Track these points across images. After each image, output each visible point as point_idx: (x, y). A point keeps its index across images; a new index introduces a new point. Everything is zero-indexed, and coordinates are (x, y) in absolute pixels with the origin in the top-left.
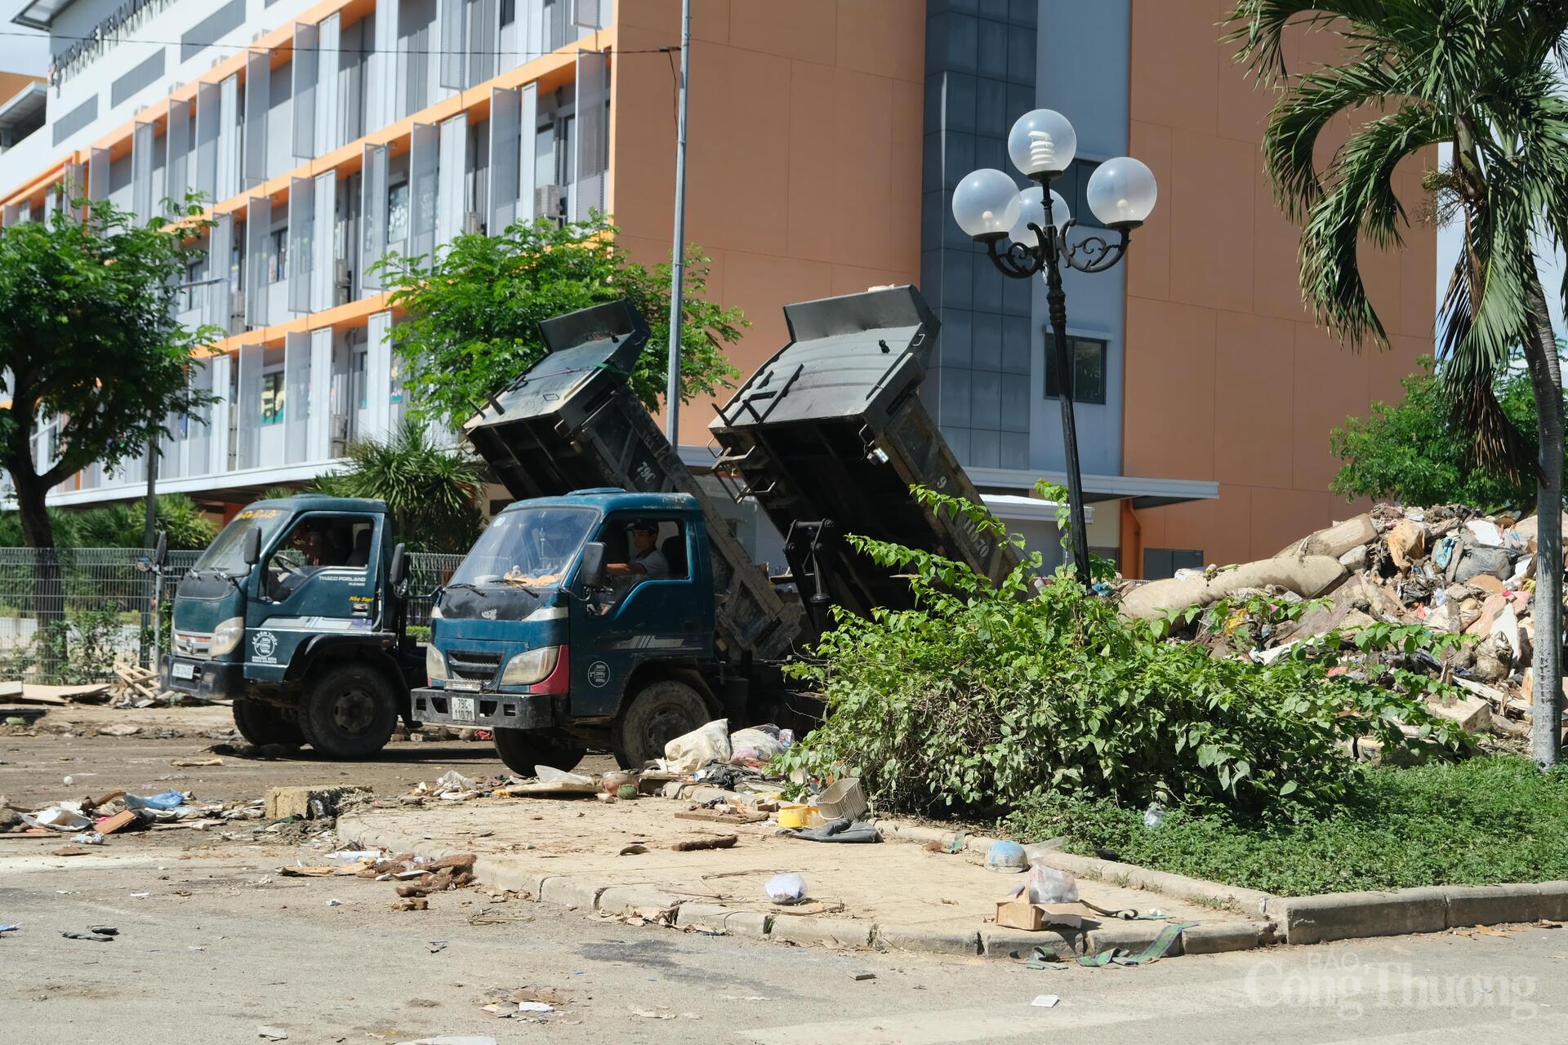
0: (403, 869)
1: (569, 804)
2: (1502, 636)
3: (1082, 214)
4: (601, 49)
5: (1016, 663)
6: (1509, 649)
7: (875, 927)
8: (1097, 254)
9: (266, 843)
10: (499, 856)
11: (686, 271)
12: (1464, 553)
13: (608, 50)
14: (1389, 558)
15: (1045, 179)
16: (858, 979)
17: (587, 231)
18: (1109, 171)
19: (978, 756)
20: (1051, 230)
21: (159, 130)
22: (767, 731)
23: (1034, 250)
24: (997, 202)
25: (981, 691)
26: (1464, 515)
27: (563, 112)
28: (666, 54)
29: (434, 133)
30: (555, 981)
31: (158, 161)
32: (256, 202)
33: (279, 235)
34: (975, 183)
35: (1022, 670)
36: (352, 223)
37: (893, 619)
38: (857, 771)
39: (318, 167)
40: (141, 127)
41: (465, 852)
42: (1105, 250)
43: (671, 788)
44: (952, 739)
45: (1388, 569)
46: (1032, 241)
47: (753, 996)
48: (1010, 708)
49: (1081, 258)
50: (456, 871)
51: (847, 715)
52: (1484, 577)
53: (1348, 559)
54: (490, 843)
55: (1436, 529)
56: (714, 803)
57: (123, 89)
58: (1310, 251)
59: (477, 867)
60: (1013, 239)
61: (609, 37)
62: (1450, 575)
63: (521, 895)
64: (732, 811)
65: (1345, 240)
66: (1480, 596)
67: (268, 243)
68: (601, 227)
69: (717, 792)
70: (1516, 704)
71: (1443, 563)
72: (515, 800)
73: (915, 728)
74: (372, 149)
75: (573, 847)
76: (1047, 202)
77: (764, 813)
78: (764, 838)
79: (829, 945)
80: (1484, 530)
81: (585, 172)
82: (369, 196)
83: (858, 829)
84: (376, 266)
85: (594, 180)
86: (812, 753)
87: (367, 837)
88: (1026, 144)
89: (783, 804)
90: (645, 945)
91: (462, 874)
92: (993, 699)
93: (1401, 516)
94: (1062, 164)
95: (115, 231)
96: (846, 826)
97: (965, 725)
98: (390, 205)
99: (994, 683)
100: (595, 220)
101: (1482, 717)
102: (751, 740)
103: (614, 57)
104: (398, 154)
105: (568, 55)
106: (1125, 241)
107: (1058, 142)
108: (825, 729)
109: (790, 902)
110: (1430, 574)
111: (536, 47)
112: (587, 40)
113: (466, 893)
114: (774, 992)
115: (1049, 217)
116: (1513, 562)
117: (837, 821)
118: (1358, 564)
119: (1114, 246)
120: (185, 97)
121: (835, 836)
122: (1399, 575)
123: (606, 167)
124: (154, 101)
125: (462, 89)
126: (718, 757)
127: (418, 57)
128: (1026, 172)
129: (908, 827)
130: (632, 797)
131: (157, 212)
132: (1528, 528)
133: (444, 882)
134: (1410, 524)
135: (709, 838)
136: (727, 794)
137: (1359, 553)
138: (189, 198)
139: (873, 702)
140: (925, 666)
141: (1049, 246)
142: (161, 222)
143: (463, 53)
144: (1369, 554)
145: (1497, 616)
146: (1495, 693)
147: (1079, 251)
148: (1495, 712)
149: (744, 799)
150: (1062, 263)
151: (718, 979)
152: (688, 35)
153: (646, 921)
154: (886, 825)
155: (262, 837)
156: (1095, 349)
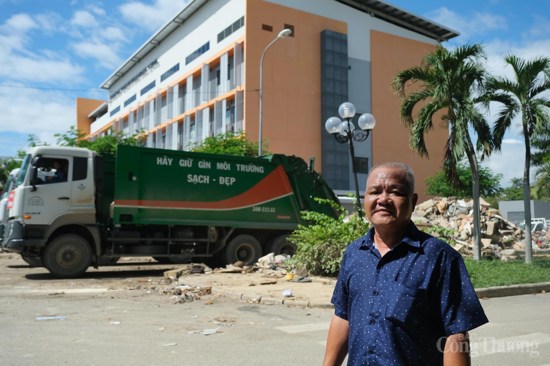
0: (194, 290)
1: (235, 274)
2: (467, 229)
3: (357, 127)
4: (242, 90)
5: (344, 237)
6: (469, 232)
7: (309, 302)
8: (361, 137)
9: (161, 285)
10: (218, 287)
11: (263, 144)
12: (457, 209)
13: (243, 91)
14: (438, 211)
15: (348, 119)
16: (307, 315)
17: (238, 134)
18: (363, 117)
19: (335, 260)
20: (350, 132)
21: (135, 113)
22: (284, 256)
23: (346, 137)
24: (336, 125)
25: (335, 245)
26: (456, 199)
27: (232, 106)
28: (256, 92)
29: (201, 112)
30: (232, 316)
31: (135, 121)
32: (159, 130)
33: (164, 137)
34: (331, 120)
35: (345, 239)
36: (181, 135)
37: (313, 227)
38: (305, 265)
39: (174, 120)
40: (131, 112)
41: (209, 286)
42: (363, 136)
43: (260, 270)
44: (329, 257)
45: (438, 213)
46: (345, 134)
47: (279, 319)
48: (342, 248)
49: (357, 138)
50: (207, 291)
51: (303, 251)
52: (462, 215)
53: (427, 211)
54: (215, 284)
55: (449, 203)
56: (270, 273)
57: (127, 103)
58: (412, 134)
59: (212, 289)
60: (341, 134)
61: (244, 87)
62: (453, 214)
63: (223, 296)
64: (275, 275)
65: (421, 133)
66: (461, 219)
67: (161, 140)
68: (242, 133)
69: (271, 271)
70: (470, 246)
71: (451, 211)
72: (222, 273)
73: (319, 254)
74: (186, 116)
75: (236, 284)
76: (349, 125)
77: (283, 276)
78: (283, 282)
79: (298, 307)
80: (462, 203)
81: (238, 120)
82: (186, 127)
83: (306, 279)
84: (187, 146)
85: (240, 122)
86: (294, 261)
87: (185, 283)
88: (343, 111)
89: (288, 273)
90: (253, 307)
91: (209, 291)
92: (338, 246)
93: (441, 200)
94: (352, 115)
95: (124, 137)
96: (303, 279)
97: (332, 253)
98: (191, 130)
99: (338, 242)
100: (240, 132)
101: (462, 249)
102: (280, 258)
103: (245, 93)
104: (192, 117)
105: (234, 92)
106: (368, 134)
107: (351, 110)
108: (297, 255)
109: (288, 296)
110: (448, 214)
111: (226, 90)
112: (238, 89)
113: (210, 296)
114: (284, 318)
115: (349, 129)
116: (469, 210)
117: (300, 277)
118: (430, 212)
119: (365, 135)
120: (141, 105)
121: (300, 281)
122: (441, 214)
123: (243, 118)
124: (134, 106)
125: (208, 101)
126: (272, 262)
127: (197, 94)
128: (343, 117)
129: (318, 278)
130: (251, 272)
131: (135, 133)
132: (471, 202)
133: (204, 293)
134: (443, 201)
135: (269, 282)
136: (274, 271)
137: (430, 209)
138: (142, 129)
139: (309, 247)
140: (321, 239)
141: (350, 135)
142: (134, 135)
143: (208, 93)
144: (433, 210)
145: (465, 224)
146: (465, 243)
147: (357, 137)
148: (465, 248)
149: (278, 272)
150: (353, 139)
151: (270, 315)
152: (262, 87)
153: (253, 302)
154: (313, 278)
155: (161, 283)
156: (365, 160)
